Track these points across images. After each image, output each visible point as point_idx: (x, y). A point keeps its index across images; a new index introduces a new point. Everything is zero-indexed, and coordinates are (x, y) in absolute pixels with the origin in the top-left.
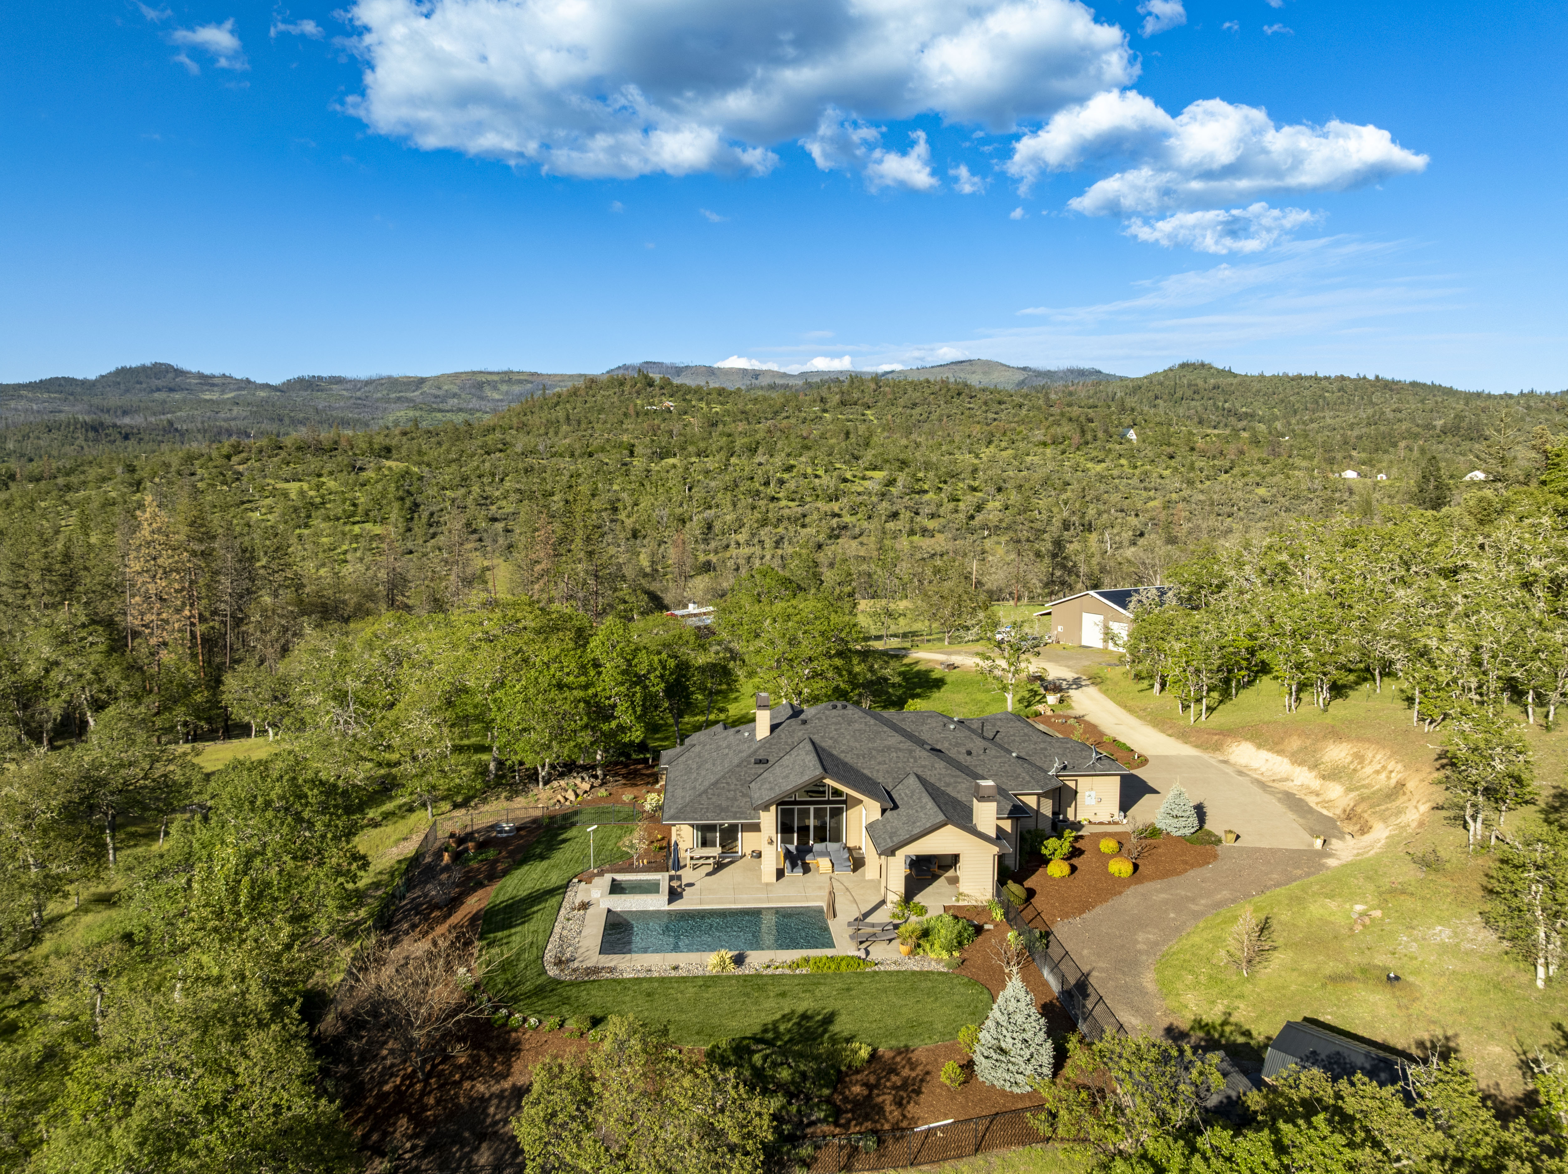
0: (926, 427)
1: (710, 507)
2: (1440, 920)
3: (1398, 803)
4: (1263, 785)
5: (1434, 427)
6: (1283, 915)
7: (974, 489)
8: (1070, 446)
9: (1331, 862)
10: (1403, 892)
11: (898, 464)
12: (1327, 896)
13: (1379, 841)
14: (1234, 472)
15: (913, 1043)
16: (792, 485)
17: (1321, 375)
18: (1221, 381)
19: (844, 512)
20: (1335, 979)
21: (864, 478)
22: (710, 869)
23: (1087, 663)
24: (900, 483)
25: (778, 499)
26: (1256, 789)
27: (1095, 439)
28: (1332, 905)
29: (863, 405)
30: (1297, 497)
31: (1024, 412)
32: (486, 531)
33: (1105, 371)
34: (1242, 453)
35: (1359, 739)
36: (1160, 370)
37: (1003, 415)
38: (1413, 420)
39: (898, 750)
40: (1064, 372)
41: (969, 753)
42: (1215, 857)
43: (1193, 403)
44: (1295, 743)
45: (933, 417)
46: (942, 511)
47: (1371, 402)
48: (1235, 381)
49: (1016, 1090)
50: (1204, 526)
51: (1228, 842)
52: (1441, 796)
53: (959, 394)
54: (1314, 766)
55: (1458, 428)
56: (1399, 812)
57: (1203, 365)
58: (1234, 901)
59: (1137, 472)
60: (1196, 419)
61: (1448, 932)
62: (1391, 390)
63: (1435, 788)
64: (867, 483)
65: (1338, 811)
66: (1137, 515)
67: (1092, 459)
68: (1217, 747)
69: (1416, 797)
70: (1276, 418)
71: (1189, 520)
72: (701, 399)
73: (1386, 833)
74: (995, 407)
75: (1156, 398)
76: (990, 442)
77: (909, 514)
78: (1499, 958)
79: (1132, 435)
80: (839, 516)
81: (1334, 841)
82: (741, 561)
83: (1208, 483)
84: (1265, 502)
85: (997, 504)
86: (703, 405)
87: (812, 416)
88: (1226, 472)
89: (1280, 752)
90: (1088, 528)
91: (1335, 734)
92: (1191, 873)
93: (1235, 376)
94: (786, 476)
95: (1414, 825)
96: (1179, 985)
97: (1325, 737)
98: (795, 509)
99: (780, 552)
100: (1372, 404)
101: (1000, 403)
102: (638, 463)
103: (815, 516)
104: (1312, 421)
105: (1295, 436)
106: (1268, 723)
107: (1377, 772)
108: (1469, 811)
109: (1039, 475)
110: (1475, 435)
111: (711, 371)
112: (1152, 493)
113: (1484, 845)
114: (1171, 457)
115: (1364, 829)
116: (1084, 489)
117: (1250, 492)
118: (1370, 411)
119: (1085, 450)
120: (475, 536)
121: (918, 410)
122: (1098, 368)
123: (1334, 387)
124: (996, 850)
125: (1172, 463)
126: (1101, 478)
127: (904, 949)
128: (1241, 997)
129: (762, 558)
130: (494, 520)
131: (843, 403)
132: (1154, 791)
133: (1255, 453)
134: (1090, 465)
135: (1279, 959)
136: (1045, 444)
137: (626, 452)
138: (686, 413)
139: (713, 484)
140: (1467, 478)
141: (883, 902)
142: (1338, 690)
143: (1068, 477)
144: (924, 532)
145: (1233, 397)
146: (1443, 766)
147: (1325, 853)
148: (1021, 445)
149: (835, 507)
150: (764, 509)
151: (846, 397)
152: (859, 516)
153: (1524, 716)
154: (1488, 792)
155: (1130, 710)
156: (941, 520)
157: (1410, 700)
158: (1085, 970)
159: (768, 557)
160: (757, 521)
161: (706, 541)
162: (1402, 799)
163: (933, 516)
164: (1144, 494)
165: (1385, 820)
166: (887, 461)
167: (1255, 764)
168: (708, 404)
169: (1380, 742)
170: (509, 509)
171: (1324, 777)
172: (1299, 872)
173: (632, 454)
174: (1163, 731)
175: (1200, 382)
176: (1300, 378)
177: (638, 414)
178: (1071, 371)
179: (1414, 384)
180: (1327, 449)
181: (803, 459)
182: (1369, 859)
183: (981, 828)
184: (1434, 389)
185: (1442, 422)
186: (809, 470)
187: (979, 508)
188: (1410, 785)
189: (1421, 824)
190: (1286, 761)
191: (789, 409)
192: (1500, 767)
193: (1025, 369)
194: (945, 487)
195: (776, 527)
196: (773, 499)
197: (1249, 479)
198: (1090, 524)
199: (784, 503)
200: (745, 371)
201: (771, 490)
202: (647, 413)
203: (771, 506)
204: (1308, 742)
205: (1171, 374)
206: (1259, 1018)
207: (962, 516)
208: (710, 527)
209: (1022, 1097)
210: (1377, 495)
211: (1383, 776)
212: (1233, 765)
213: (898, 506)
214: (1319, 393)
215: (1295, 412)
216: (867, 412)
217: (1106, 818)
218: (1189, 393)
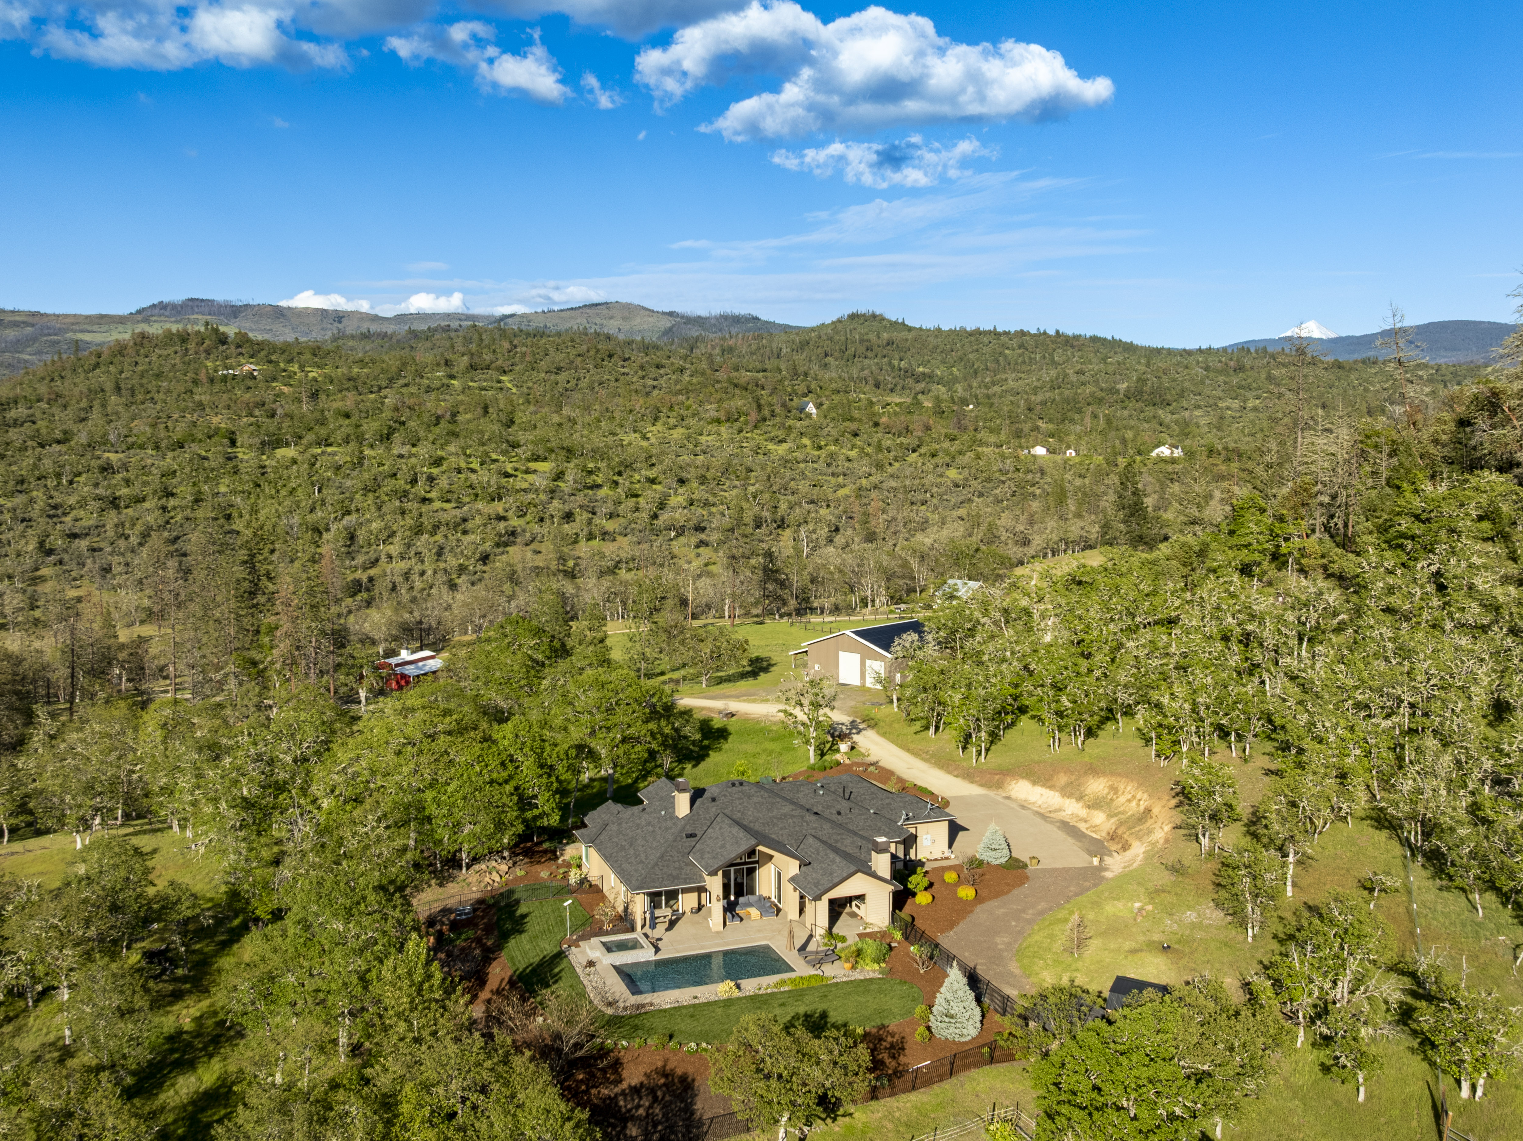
0: (577, 396)
1: (349, 513)
2: (1189, 908)
3: (1148, 824)
4: (1043, 816)
5: (1118, 391)
6: (1091, 916)
7: (652, 481)
8: (746, 423)
9: (1108, 875)
10: (1164, 891)
11: (564, 453)
12: (1114, 899)
13: (1137, 855)
14: (923, 450)
15: (886, 1022)
16: (443, 482)
17: (1000, 329)
18: (897, 336)
19: (510, 514)
20: (1134, 951)
21: (527, 472)
22: (666, 925)
23: (853, 703)
24: (569, 477)
25: (430, 501)
26: (1038, 820)
27: (773, 415)
28: (1119, 905)
29: (497, 369)
30: (988, 480)
31: (686, 378)
32: (65, 551)
33: (764, 317)
34: (928, 428)
35: (1113, 774)
36: (828, 321)
37: (662, 382)
38: (1097, 382)
39: (793, 816)
40: (716, 318)
41: (839, 813)
42: (1027, 878)
43: (867, 361)
44: (1062, 779)
45: (583, 384)
46: (621, 509)
47: (1053, 360)
48: (910, 336)
49: (963, 1040)
50: (900, 517)
51: (1032, 867)
52: (1179, 818)
53: (610, 356)
54: (1080, 798)
55: (1141, 392)
56: (1150, 832)
57: (874, 316)
58: (1051, 909)
59: (823, 453)
60: (871, 381)
61: (1194, 914)
62: (1072, 347)
63: (1174, 812)
64: (530, 478)
65: (1104, 834)
66: (828, 506)
67: (772, 439)
68: (999, 785)
69: (1161, 820)
70: (956, 380)
71: (884, 511)
72: (290, 361)
73: (1143, 849)
74: (653, 372)
75: (826, 355)
76: (656, 419)
77: (586, 516)
78: (1226, 927)
79: (811, 409)
80: (504, 518)
81: (1106, 858)
82: (399, 579)
83: (897, 465)
84: (957, 486)
85: (680, 499)
86: (295, 368)
87: (437, 384)
88: (914, 451)
89: (1051, 787)
90: (781, 525)
91: (1093, 770)
92: (1015, 892)
93: (910, 329)
94: (435, 471)
95: (1162, 841)
96: (1036, 968)
97: (1085, 773)
98: (451, 513)
99: (442, 565)
100: (1055, 364)
101: (658, 367)
102: (245, 456)
103: (478, 520)
104: (994, 384)
105: (978, 404)
106: (1038, 762)
107: (1129, 801)
108: (1200, 831)
109: (718, 461)
110: (1158, 400)
111: (279, 313)
112: (841, 479)
113: (1211, 854)
114: (856, 435)
115: (1126, 847)
116: (769, 477)
117: (941, 476)
118: (1053, 373)
119: (764, 429)
120: (53, 558)
121: (563, 377)
122: (754, 313)
123: (1015, 343)
124: (891, 888)
125: (858, 441)
126: (785, 462)
127: (848, 965)
128: (1077, 970)
129: (422, 573)
130: (74, 536)
131: (473, 367)
132: (966, 829)
133: (940, 428)
134: (771, 446)
135: (1095, 944)
136: (718, 421)
137: (226, 441)
138: (274, 379)
139: (349, 483)
140: (1154, 454)
141: (811, 936)
142: (1090, 733)
143: (749, 461)
144: (605, 535)
145: (909, 354)
146: (1177, 794)
147: (1101, 868)
148: (692, 422)
149: (498, 507)
150: (415, 513)
151: (476, 360)
152: (528, 517)
153: (1228, 751)
154: (1212, 817)
155: (915, 753)
156: (621, 520)
157: (1148, 741)
158: (972, 965)
159: (430, 572)
160: (410, 529)
161: (350, 555)
162: (1150, 822)
163: (611, 516)
164: (833, 480)
165: (1140, 839)
166: (552, 451)
167: (1032, 798)
168: (302, 368)
169: (1127, 775)
170: (89, 520)
171: (1089, 807)
172: (1087, 884)
173: (233, 443)
174: (949, 773)
175: (872, 337)
176: (978, 333)
177: (212, 381)
178: (724, 317)
179: (1094, 339)
180: (1013, 418)
181: (452, 448)
182: (1136, 870)
183: (880, 873)
184: (1115, 345)
185: (1125, 385)
186: (463, 465)
187: (662, 506)
188: (1156, 811)
189: (1167, 841)
190: (1057, 794)
191: (408, 375)
192: (1219, 799)
193: (671, 314)
194: (620, 480)
195: (433, 534)
196: (424, 500)
197: (939, 460)
198: (783, 520)
199: (437, 505)
200: (324, 313)
201: (421, 488)
202: (224, 379)
203: (424, 509)
204: (1073, 778)
205: (840, 327)
206: (1091, 981)
207: (645, 515)
208: (352, 537)
209: (966, 1043)
210: (1068, 476)
211: (1134, 804)
212: (1015, 800)
213: (573, 504)
214: (998, 350)
215: (976, 372)
216: (503, 378)
217: (938, 855)
218: (861, 349)
